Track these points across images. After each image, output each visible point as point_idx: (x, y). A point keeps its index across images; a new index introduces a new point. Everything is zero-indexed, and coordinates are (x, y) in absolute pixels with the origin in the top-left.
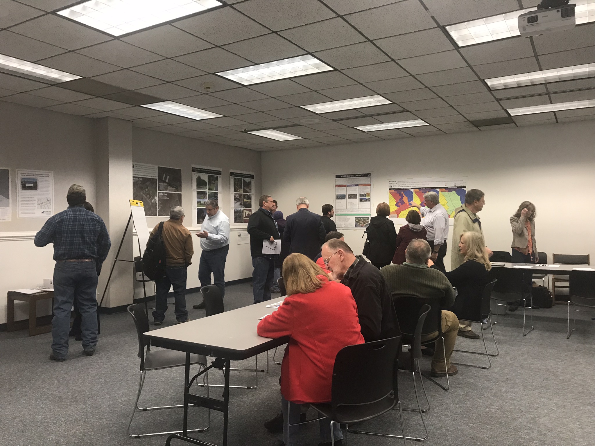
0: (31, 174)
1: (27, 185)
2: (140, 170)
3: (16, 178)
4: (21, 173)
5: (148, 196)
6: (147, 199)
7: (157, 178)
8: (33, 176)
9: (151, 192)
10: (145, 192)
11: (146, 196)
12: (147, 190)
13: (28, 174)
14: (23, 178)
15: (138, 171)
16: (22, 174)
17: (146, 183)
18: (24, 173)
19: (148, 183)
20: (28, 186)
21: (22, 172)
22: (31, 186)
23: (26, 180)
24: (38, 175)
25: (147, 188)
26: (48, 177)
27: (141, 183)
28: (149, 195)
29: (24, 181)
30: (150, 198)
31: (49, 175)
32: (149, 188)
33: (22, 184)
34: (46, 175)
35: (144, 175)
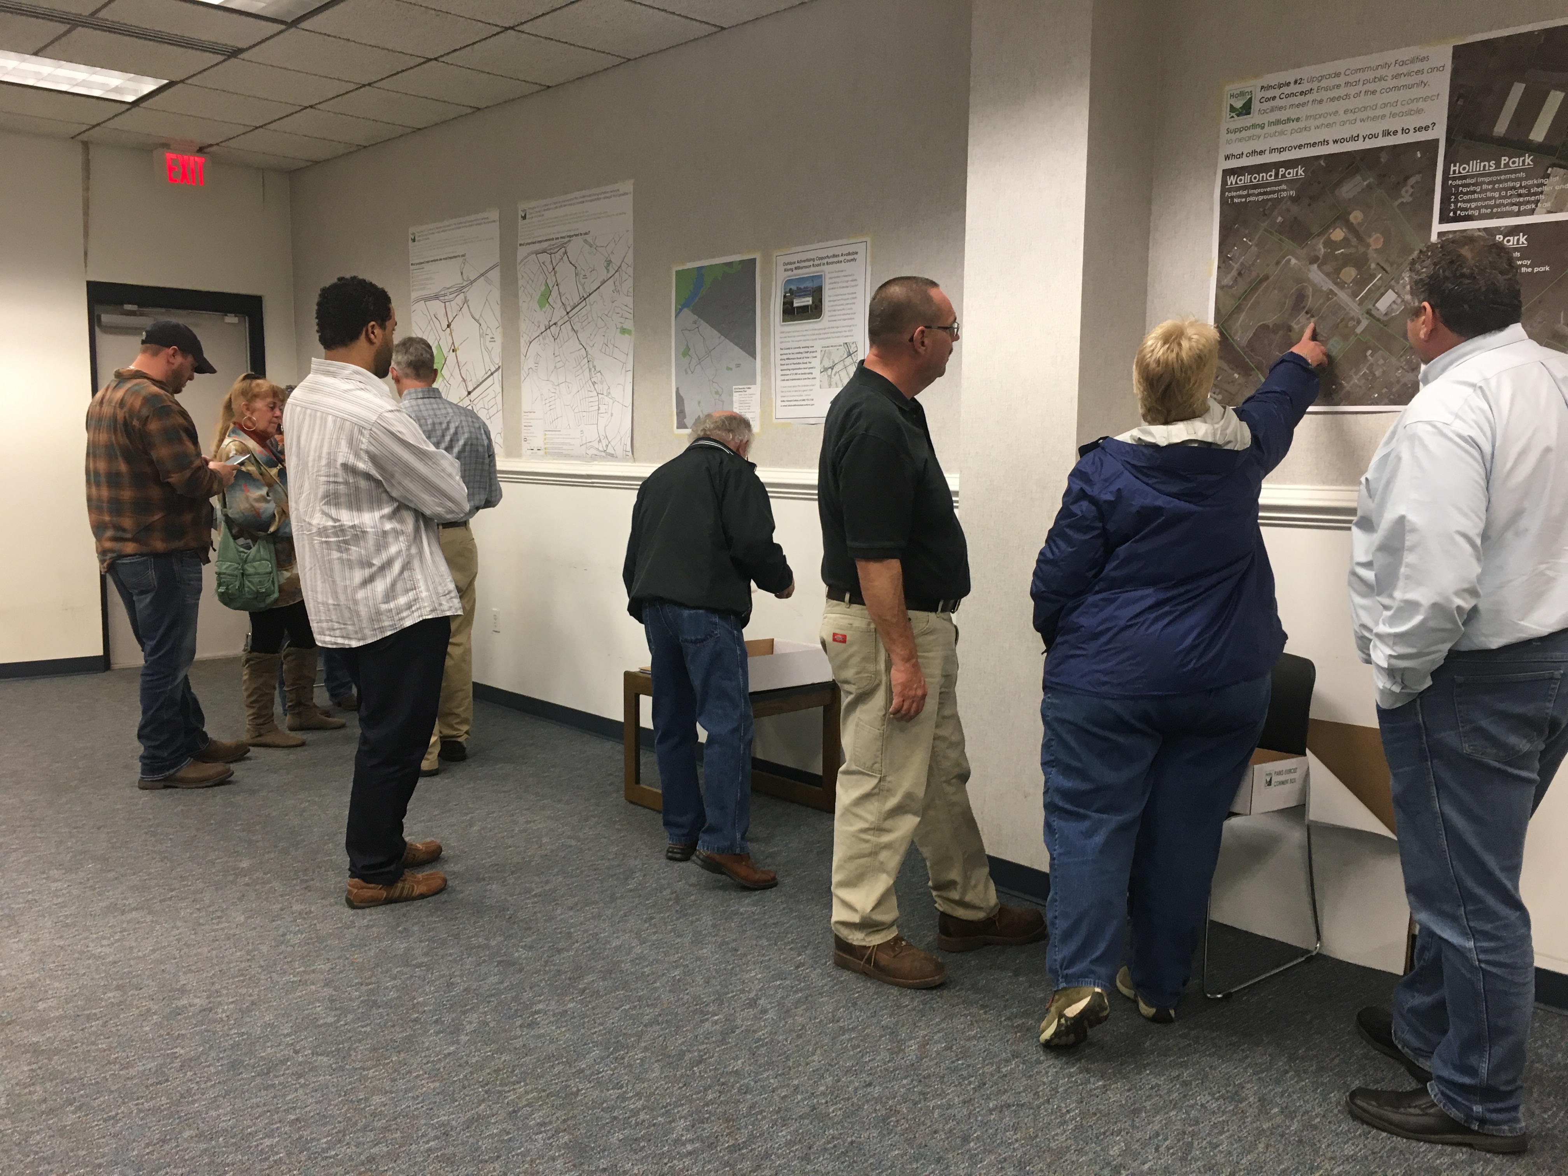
0: (808, 260)
1: (797, 303)
2: (1293, 113)
3: (774, 283)
4: (785, 264)
5: (1350, 273)
6: (1343, 296)
7: (1440, 133)
8: (812, 269)
9: (1375, 241)
10: (1321, 250)
11: (1334, 276)
12: (1338, 234)
13: (801, 261)
14: (789, 282)
15: (1278, 122)
16: (789, 267)
17: (1339, 184)
18: (790, 263)
19: (1348, 190)
20: (798, 308)
21: (788, 259)
22: (807, 306)
23: (794, 288)
24: (825, 261)
25: (1342, 219)
26: (854, 260)
27: (1294, 200)
28: (1360, 262)
29: (791, 291)
30: (1361, 283)
31: (857, 253)
32: (1356, 217)
33: (784, 304)
34: (849, 254)
35: (1325, 142)
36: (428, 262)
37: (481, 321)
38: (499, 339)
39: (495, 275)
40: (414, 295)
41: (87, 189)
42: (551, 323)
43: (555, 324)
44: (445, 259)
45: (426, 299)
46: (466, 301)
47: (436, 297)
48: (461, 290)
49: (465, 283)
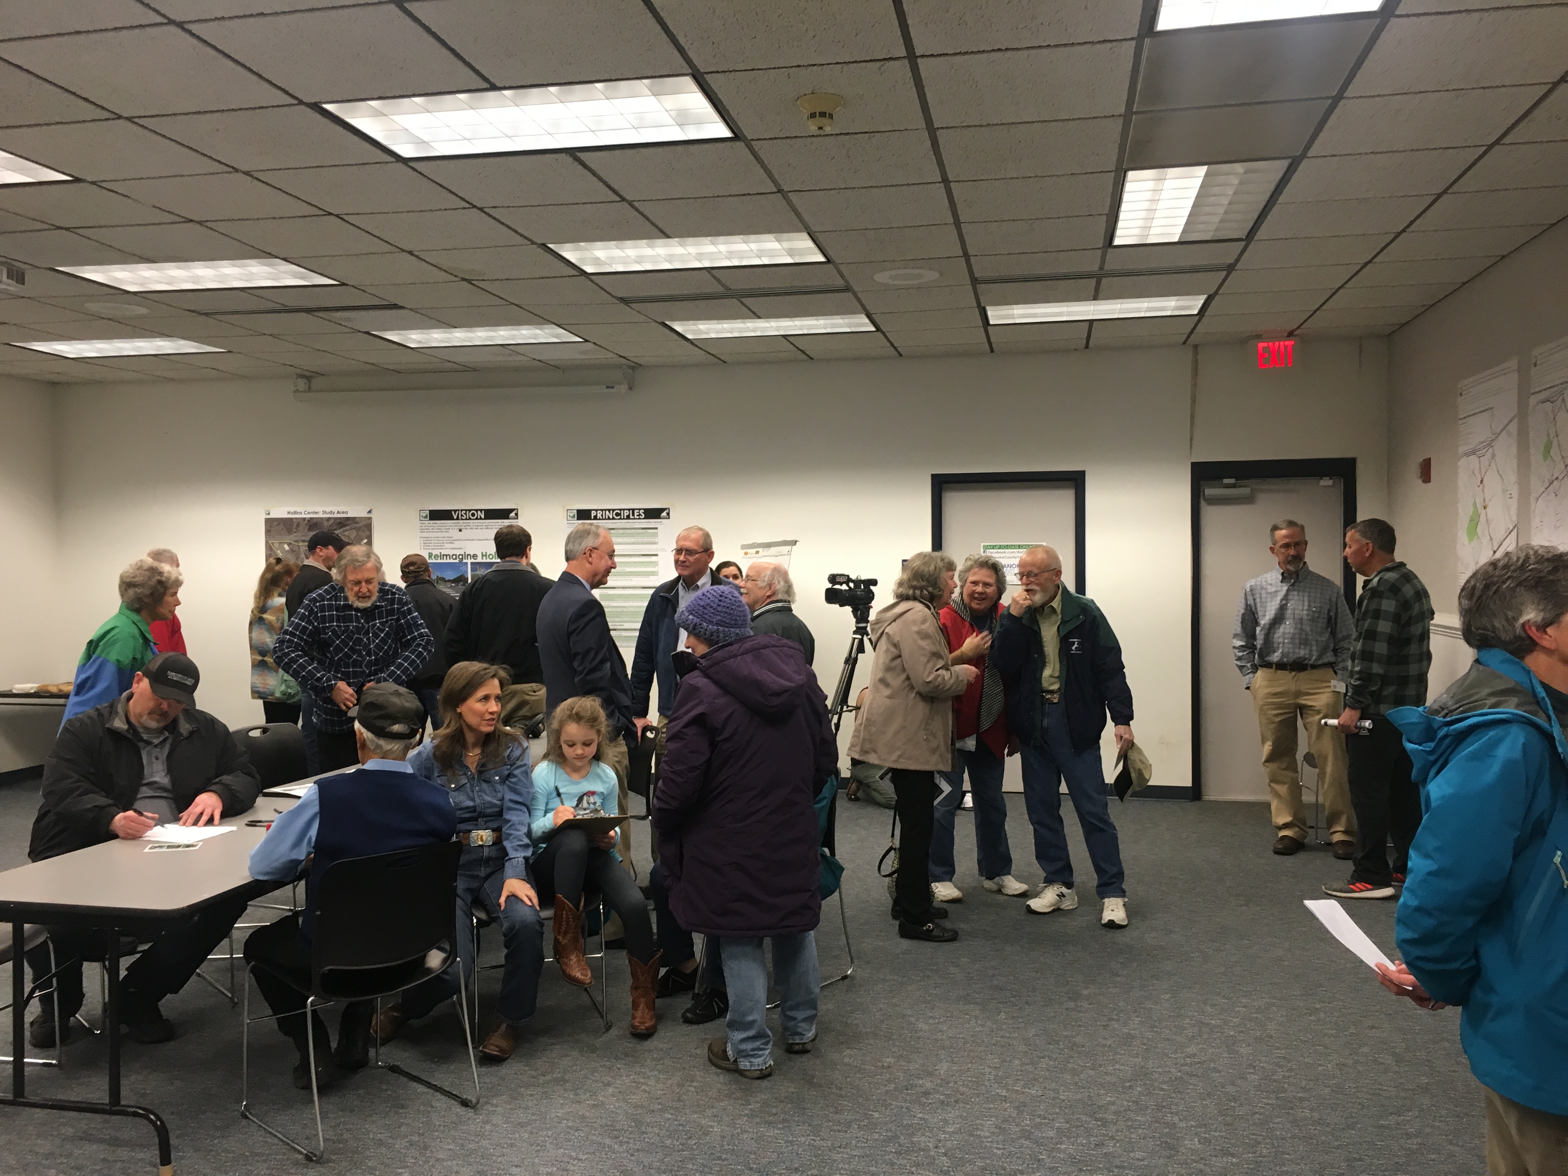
36: (1469, 416)
37: (1504, 477)
38: (1515, 495)
39: (1513, 427)
40: (1461, 450)
41: (1195, 385)
42: (1554, 477)
43: (1557, 478)
44: (1480, 412)
45: (1468, 454)
46: (1493, 456)
47: (1473, 453)
48: (1490, 445)
49: (1494, 437)
